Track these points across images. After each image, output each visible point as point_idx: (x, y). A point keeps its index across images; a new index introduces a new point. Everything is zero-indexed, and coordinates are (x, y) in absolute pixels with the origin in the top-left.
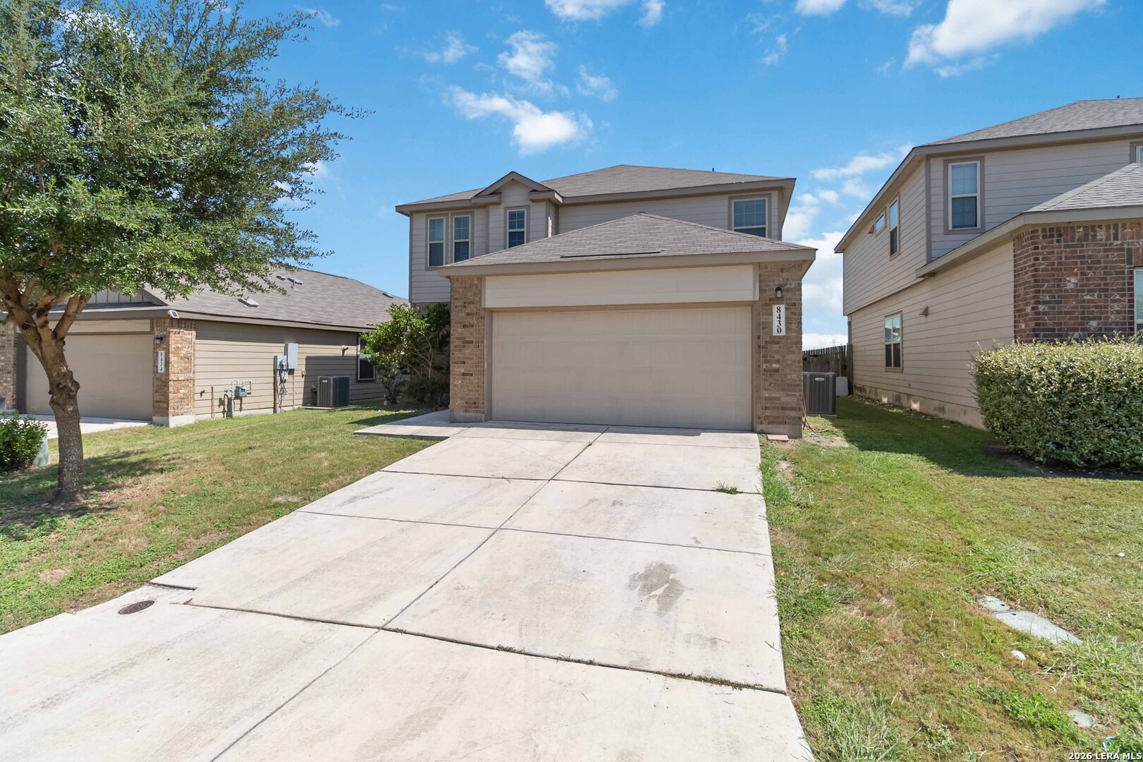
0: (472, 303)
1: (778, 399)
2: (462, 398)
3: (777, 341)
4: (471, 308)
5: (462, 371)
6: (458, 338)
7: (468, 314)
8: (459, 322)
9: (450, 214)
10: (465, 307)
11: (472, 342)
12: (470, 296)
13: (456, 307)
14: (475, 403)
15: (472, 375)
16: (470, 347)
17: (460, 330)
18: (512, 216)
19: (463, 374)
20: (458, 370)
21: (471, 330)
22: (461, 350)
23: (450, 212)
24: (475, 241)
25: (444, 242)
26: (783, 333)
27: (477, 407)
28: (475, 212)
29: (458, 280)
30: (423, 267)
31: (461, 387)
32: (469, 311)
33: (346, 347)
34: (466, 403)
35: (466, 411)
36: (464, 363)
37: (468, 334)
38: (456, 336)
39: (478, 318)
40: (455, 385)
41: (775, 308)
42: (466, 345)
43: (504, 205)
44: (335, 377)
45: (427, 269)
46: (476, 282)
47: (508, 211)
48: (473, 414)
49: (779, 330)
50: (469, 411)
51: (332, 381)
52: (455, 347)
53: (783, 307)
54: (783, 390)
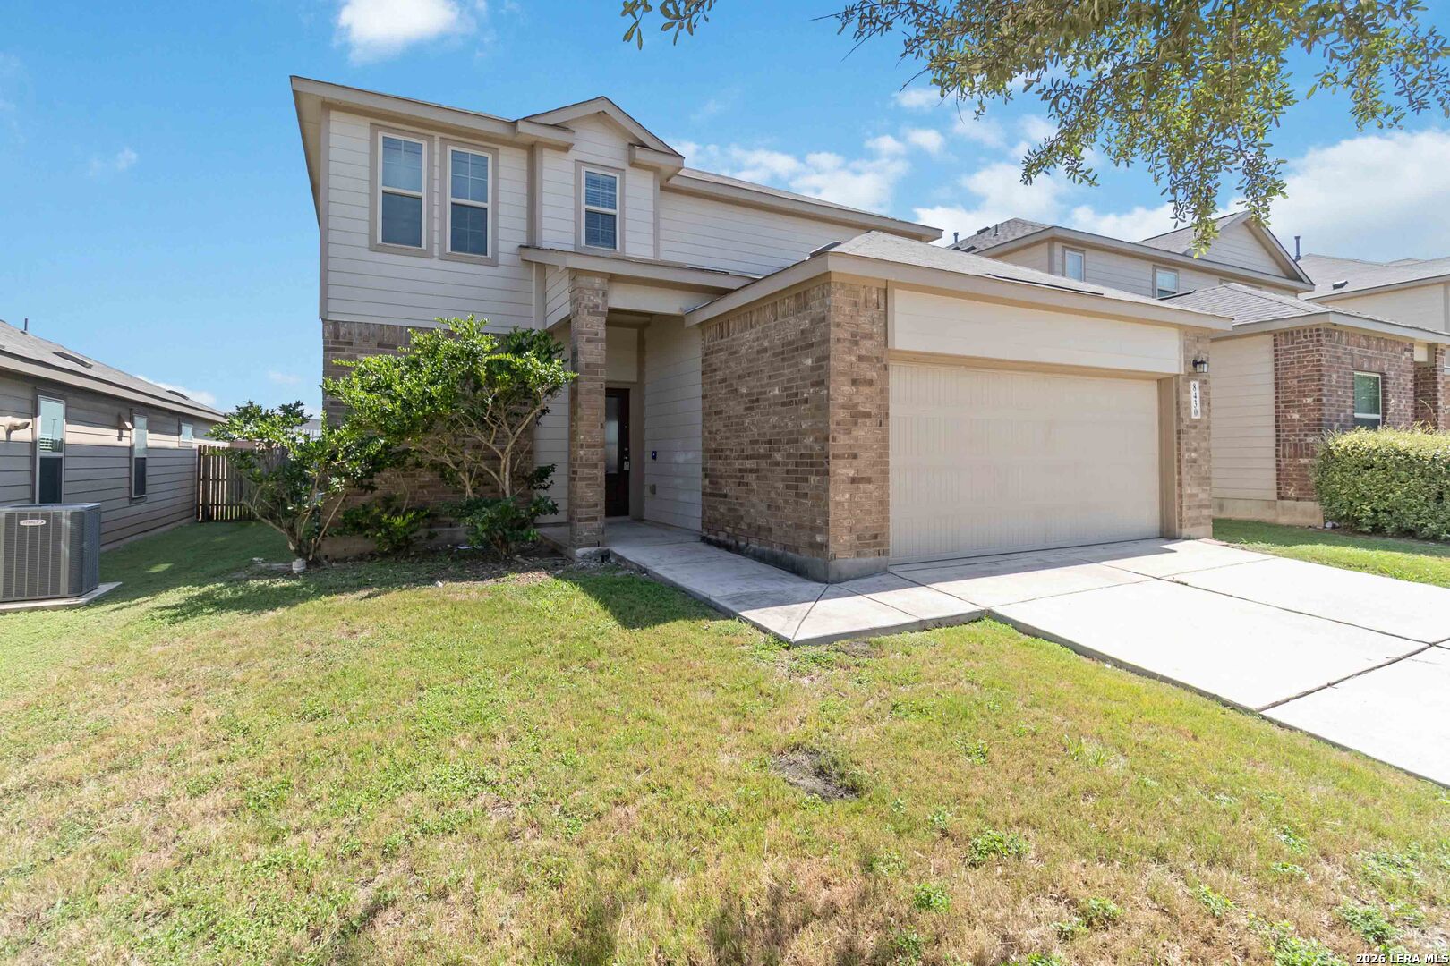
0: (869, 336)
1: (1197, 495)
2: (851, 530)
3: (1194, 425)
4: (867, 346)
5: (851, 473)
6: (843, 407)
7: (861, 358)
8: (843, 374)
9: (437, 138)
10: (856, 343)
11: (868, 415)
12: (864, 321)
13: (839, 340)
14: (875, 537)
15: (869, 480)
16: (865, 424)
17: (848, 389)
18: (592, 181)
19: (853, 480)
20: (844, 471)
21: (866, 390)
22: (848, 431)
23: (438, 136)
24: (502, 210)
25: (424, 195)
26: (1198, 417)
27: (880, 545)
28: (500, 151)
29: (843, 285)
30: (365, 241)
31: (850, 504)
32: (863, 352)
33: (19, 421)
34: (859, 538)
35: (858, 554)
36: (855, 457)
37: (864, 399)
38: (841, 400)
39: (880, 369)
40: (838, 503)
41: (1192, 383)
42: (860, 420)
43: (572, 155)
44: (78, 508)
45: (374, 248)
46: (875, 296)
47: (584, 169)
48: (872, 558)
49: (1196, 412)
50: (865, 555)
51: (66, 523)
52: (838, 424)
53: (1197, 384)
54: (1199, 485)
